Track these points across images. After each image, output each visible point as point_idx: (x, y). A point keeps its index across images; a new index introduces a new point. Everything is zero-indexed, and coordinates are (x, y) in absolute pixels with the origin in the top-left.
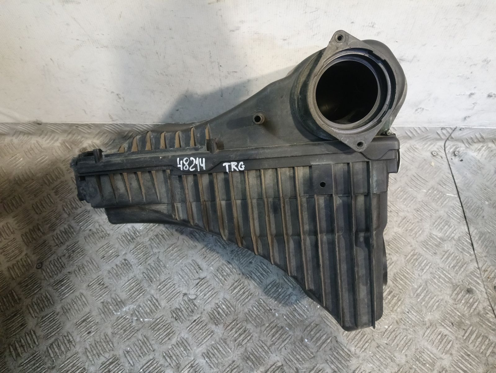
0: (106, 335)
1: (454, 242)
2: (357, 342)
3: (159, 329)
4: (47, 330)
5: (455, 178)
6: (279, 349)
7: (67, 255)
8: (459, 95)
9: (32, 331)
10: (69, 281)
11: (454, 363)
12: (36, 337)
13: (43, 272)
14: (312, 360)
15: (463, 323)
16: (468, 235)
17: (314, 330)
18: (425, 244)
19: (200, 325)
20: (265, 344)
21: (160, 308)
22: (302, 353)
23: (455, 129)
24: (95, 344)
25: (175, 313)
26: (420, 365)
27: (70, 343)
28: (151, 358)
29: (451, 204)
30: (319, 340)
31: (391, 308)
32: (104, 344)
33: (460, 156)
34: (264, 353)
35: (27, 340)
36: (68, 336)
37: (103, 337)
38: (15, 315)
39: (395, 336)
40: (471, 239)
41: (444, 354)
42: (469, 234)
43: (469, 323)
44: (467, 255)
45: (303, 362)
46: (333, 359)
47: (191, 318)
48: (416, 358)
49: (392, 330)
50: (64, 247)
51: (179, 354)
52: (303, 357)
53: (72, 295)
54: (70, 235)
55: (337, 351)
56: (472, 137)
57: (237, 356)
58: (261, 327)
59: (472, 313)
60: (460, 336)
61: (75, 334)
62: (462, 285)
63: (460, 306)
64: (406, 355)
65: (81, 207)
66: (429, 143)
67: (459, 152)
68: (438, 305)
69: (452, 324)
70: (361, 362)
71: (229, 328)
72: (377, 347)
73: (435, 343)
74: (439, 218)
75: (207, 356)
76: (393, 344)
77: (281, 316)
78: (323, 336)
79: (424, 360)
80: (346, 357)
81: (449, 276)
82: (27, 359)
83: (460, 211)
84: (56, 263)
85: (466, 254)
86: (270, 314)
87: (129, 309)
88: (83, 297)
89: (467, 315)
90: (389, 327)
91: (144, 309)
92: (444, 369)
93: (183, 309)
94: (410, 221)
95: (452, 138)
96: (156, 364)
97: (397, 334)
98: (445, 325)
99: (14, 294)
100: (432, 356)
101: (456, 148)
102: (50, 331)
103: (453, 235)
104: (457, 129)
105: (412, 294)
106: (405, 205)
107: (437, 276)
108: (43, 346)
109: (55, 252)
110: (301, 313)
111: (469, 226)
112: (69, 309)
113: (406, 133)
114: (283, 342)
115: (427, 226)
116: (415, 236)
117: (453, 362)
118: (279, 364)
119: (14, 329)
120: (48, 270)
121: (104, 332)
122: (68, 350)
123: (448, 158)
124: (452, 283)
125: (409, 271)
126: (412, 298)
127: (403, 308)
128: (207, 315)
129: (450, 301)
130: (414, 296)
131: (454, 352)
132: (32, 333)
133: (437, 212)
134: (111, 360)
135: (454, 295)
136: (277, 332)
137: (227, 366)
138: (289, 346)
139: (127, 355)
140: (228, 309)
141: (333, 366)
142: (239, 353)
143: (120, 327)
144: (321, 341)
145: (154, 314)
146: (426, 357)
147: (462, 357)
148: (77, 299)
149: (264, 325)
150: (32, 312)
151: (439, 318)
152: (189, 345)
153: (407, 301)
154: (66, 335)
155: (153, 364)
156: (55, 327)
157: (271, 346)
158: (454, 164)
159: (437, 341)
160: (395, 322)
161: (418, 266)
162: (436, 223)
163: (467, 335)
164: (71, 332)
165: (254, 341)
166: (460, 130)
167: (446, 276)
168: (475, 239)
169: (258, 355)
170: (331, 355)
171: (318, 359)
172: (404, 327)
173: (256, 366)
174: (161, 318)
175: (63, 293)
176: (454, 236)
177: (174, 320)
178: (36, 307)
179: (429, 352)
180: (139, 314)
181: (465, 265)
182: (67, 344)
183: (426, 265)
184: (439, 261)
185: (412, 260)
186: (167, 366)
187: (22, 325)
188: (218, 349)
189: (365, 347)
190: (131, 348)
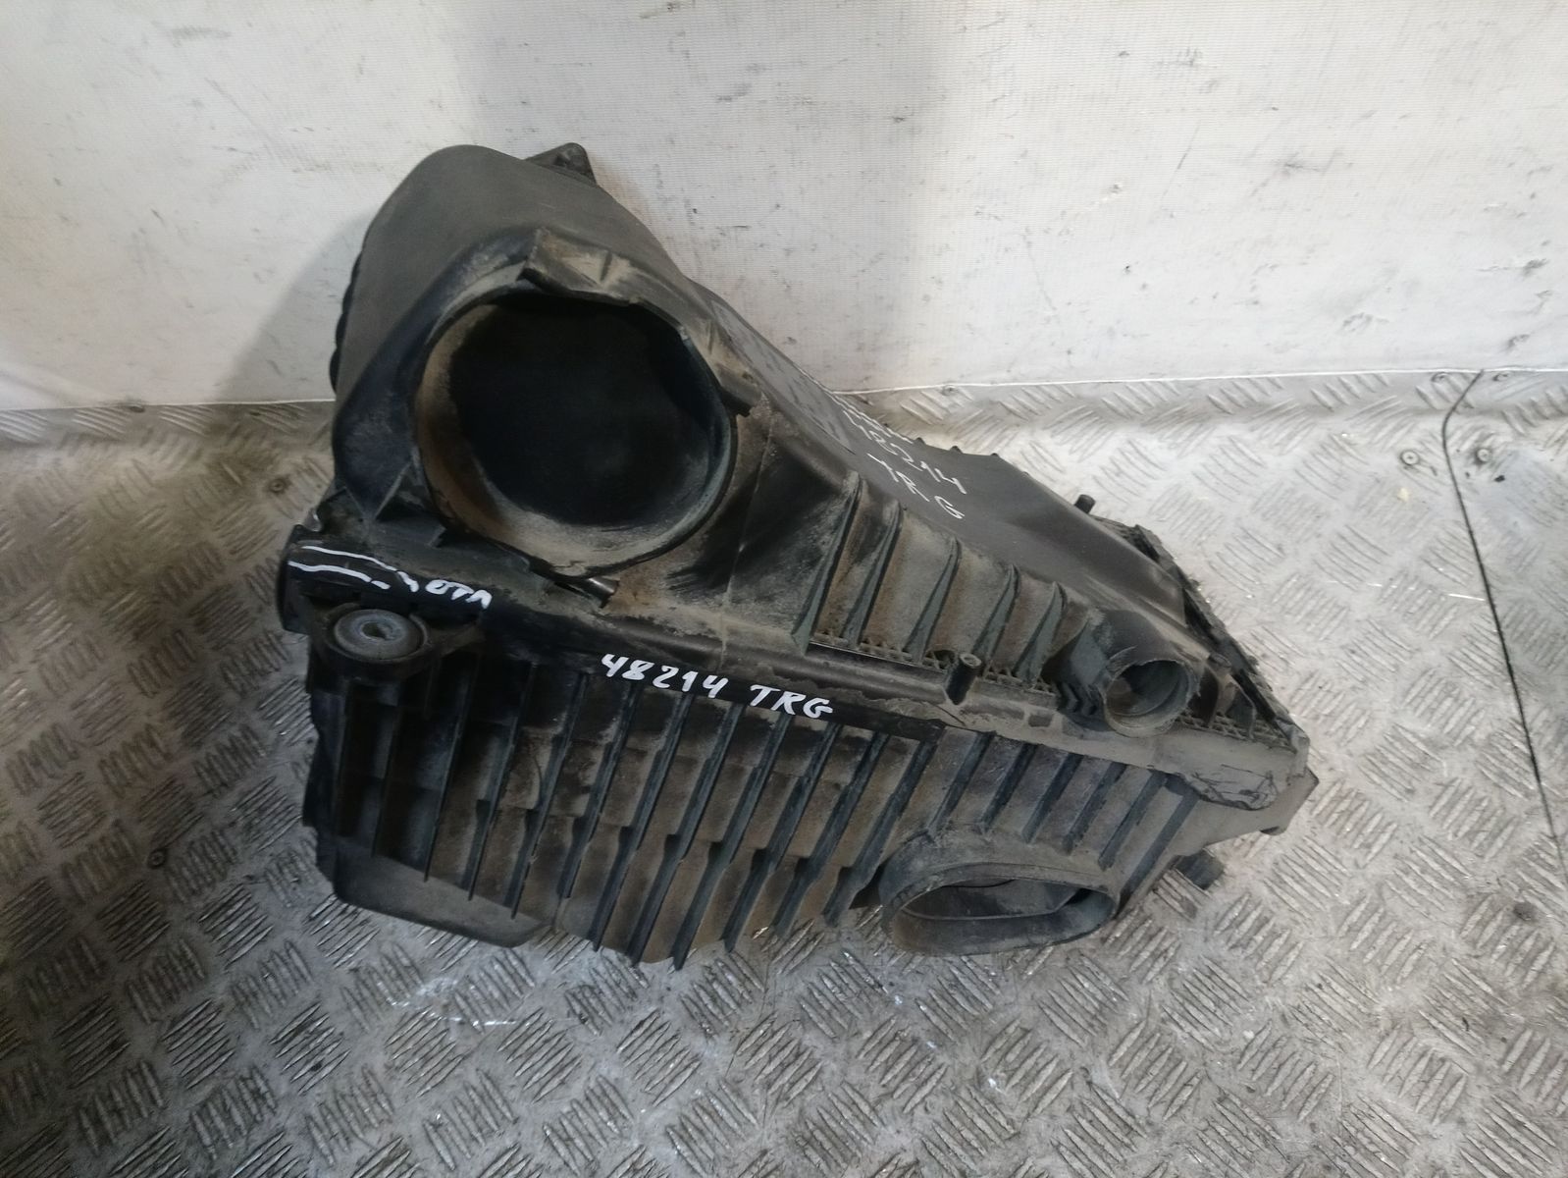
0: (368, 1074)
1: (1472, 753)
2: (1153, 1086)
3: (530, 1054)
4: (187, 1061)
5: (1478, 538)
6: (908, 1109)
7: (241, 823)
8: (1489, 270)
9: (144, 1066)
10: (249, 905)
11: (1472, 1151)
12: (157, 1082)
13: (172, 879)
14: (1010, 1145)
15: (1501, 1018)
16: (1520, 728)
17: (1017, 1049)
18: (1374, 761)
19: (656, 1036)
20: (862, 1096)
21: (532, 984)
22: (980, 1123)
23: (1479, 376)
24: (337, 1102)
25: (579, 1001)
26: (1358, 1157)
27: (260, 1101)
28: (509, 1143)
29: (1463, 626)
30: (1034, 1080)
31: (1265, 973)
32: (364, 1104)
33: (1494, 465)
34: (858, 1126)
35: (128, 1091)
36: (252, 1078)
37: (360, 1081)
38: (92, 1014)
39: (1276, 1065)
40: (1528, 742)
41: (1437, 1121)
42: (1524, 724)
43: (1522, 1020)
44: (1514, 796)
45: (983, 1152)
46: (1077, 1140)
47: (627, 1016)
48: (1346, 1135)
49: (1269, 1044)
50: (231, 798)
51: (592, 1129)
52: (983, 1137)
53: (261, 948)
54: (248, 759)
55: (1090, 1117)
56: (1534, 398)
57: (774, 1135)
58: (847, 1040)
59: (1529, 986)
60: (1490, 1063)
61: (273, 1072)
62: (1498, 892)
63: (1491, 963)
64: (1313, 1126)
65: (277, 670)
66: (1391, 425)
67: (1490, 449)
68: (1419, 960)
69: (1465, 1021)
70: (1166, 1148)
71: (747, 1045)
72: (1220, 1101)
73: (1408, 1086)
74: (1424, 673)
75: (681, 1137)
76: (1270, 1090)
77: (911, 1003)
78: (1044, 1067)
79: (1372, 1142)
80: (1119, 1135)
81: (1456, 864)
82: (133, 1152)
83: (1493, 651)
84: (209, 849)
85: (1514, 792)
86: (876, 999)
87: (437, 991)
88: (295, 956)
89: (1514, 992)
90: (1258, 1034)
91: (482, 988)
92: (1435, 1169)
93: (603, 987)
94: (1327, 687)
95: (1468, 406)
96: (523, 1164)
97: (1281, 1060)
98: (1440, 1027)
99: (85, 948)
100: (1397, 1126)
101: (1483, 438)
102: (196, 1064)
103: (1470, 729)
104: (1485, 377)
105: (1332, 929)
106: (1311, 633)
107: (1415, 868)
108: (180, 1112)
109: (203, 815)
110: (977, 995)
111: (1523, 697)
112: (255, 995)
113: (1315, 396)
114: (919, 1087)
115: (1382, 700)
116: (1344, 737)
117: (1468, 1147)
118: (907, 1159)
119: (90, 1058)
120: (186, 873)
121: (361, 1063)
122: (253, 1123)
123: (1456, 472)
124: (1465, 888)
125: (1322, 852)
126: (1332, 938)
127: (1304, 972)
128: (679, 1005)
129: (1457, 946)
130: (1341, 934)
131: (1469, 1115)
132: (146, 1072)
133: (1418, 655)
134: (385, 1153)
135: (1470, 926)
136: (901, 1055)
137: (743, 1166)
138: (940, 1102)
139: (434, 1136)
140: (743, 984)
141: (1077, 1165)
142: (781, 1125)
143: (410, 1046)
144: (1038, 1085)
145: (515, 1004)
146: (1379, 1131)
147: (1498, 1130)
148: (278, 960)
149: (858, 1033)
150: (140, 1004)
151: (1421, 1002)
152: (623, 1100)
153: (1316, 949)
154: (245, 1073)
155: (514, 1163)
156: (212, 1051)
157: (879, 1101)
158: (1475, 491)
159: (1414, 1079)
160: (1277, 1017)
161: (1354, 834)
162: (1414, 692)
163: (1513, 1056)
164: (260, 1066)
165: (827, 1087)
166: (1495, 379)
167: (1444, 864)
168: (1543, 740)
169: (839, 1131)
170: (1069, 1127)
171: (1031, 1140)
172: (1308, 1034)
173: (833, 1165)
174: (535, 1018)
175: (232, 943)
176: (1473, 733)
177: (576, 1021)
178: (151, 988)
179: (1386, 1117)
180: (469, 1004)
181: (1510, 828)
182: (249, 1103)
183: (1380, 830)
184: (1421, 817)
185: (1335, 816)
186: (560, 1169)
187: (113, 1046)
188: (713, 1114)
189: (1178, 1102)
190: (445, 1113)
